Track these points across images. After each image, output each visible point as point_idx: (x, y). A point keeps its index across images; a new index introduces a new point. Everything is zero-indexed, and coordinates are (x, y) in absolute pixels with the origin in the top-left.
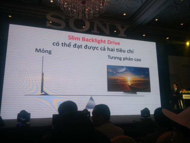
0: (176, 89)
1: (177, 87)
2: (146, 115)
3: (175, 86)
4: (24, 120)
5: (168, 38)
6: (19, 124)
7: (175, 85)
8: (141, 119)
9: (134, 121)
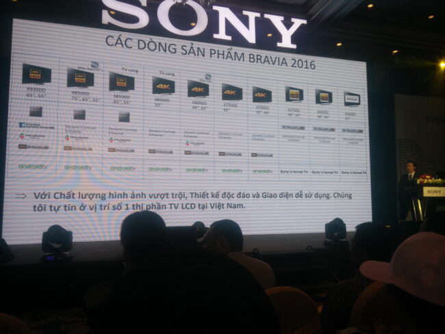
0: (413, 174)
1: (415, 170)
2: (336, 234)
3: (411, 166)
4: (57, 246)
5: (395, 52)
6: (46, 256)
7: (411, 164)
8: (326, 243)
9: (309, 248)
